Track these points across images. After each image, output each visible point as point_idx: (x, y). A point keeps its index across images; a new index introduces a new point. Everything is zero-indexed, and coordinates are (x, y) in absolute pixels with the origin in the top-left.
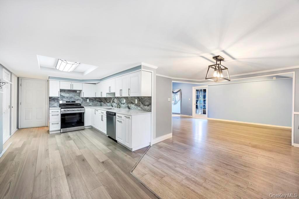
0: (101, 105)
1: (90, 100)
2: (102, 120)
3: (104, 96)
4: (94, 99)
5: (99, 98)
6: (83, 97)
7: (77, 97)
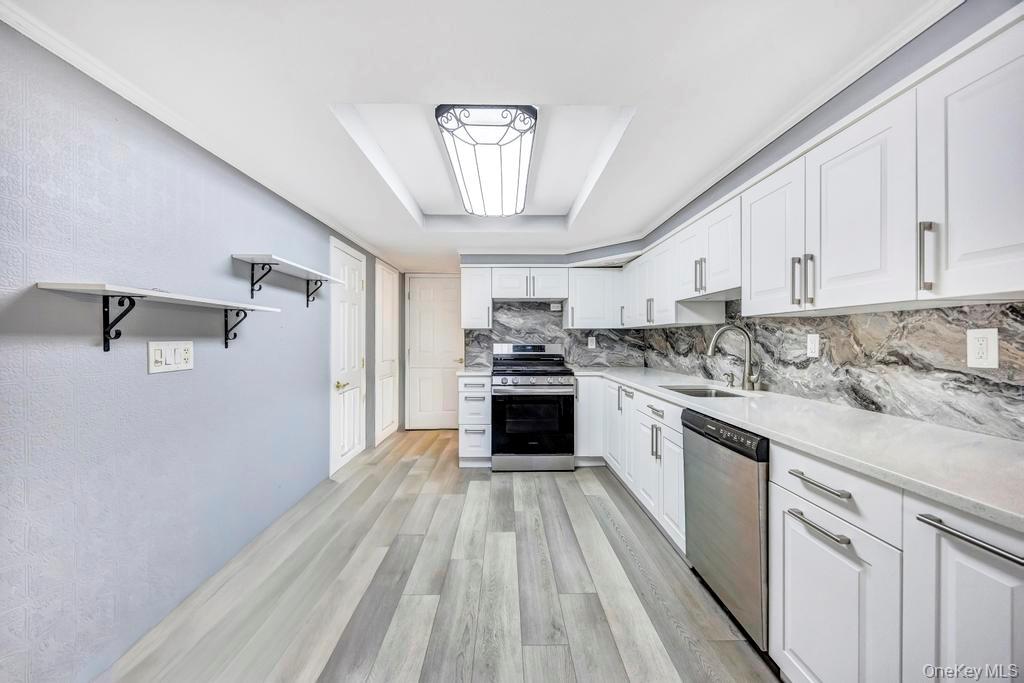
0: (646, 365)
1: (598, 342)
2: (656, 454)
3: (666, 316)
4: (617, 338)
5: (638, 331)
6: (570, 327)
7: (551, 331)
